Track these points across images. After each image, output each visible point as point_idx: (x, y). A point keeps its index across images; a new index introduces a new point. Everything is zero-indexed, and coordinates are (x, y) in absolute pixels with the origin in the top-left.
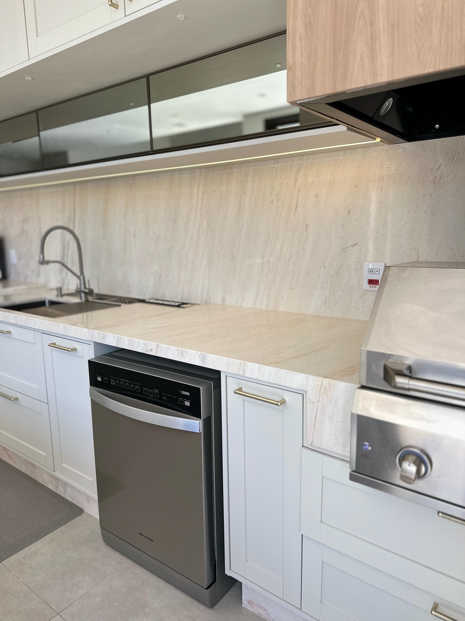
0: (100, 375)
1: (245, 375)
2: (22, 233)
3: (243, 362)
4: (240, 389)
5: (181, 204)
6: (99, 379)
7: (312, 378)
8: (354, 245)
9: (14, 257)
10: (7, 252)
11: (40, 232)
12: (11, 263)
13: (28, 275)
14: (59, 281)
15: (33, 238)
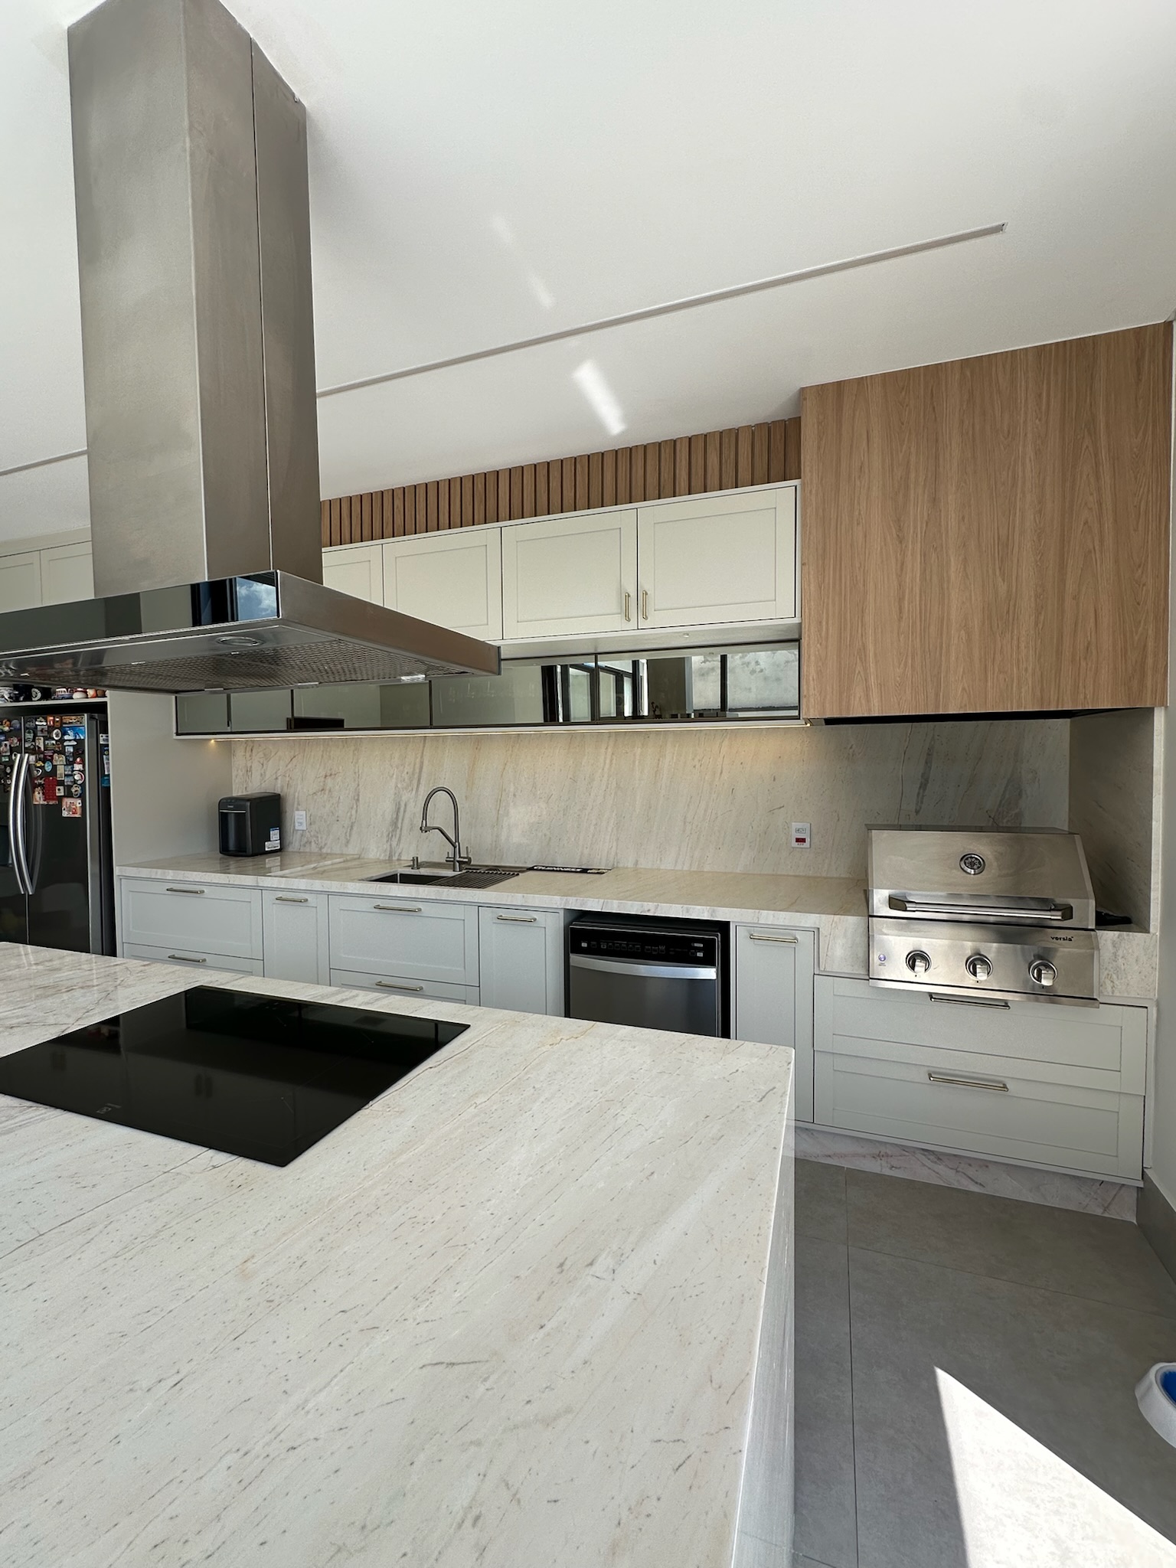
0: (582, 941)
1: (758, 922)
2: (323, 790)
3: (756, 911)
4: (752, 935)
5: (583, 764)
6: (584, 945)
7: (823, 916)
8: (780, 808)
9: (301, 821)
10: (288, 815)
11: (356, 789)
12: (294, 829)
13: (325, 844)
14: (385, 851)
15: (341, 798)
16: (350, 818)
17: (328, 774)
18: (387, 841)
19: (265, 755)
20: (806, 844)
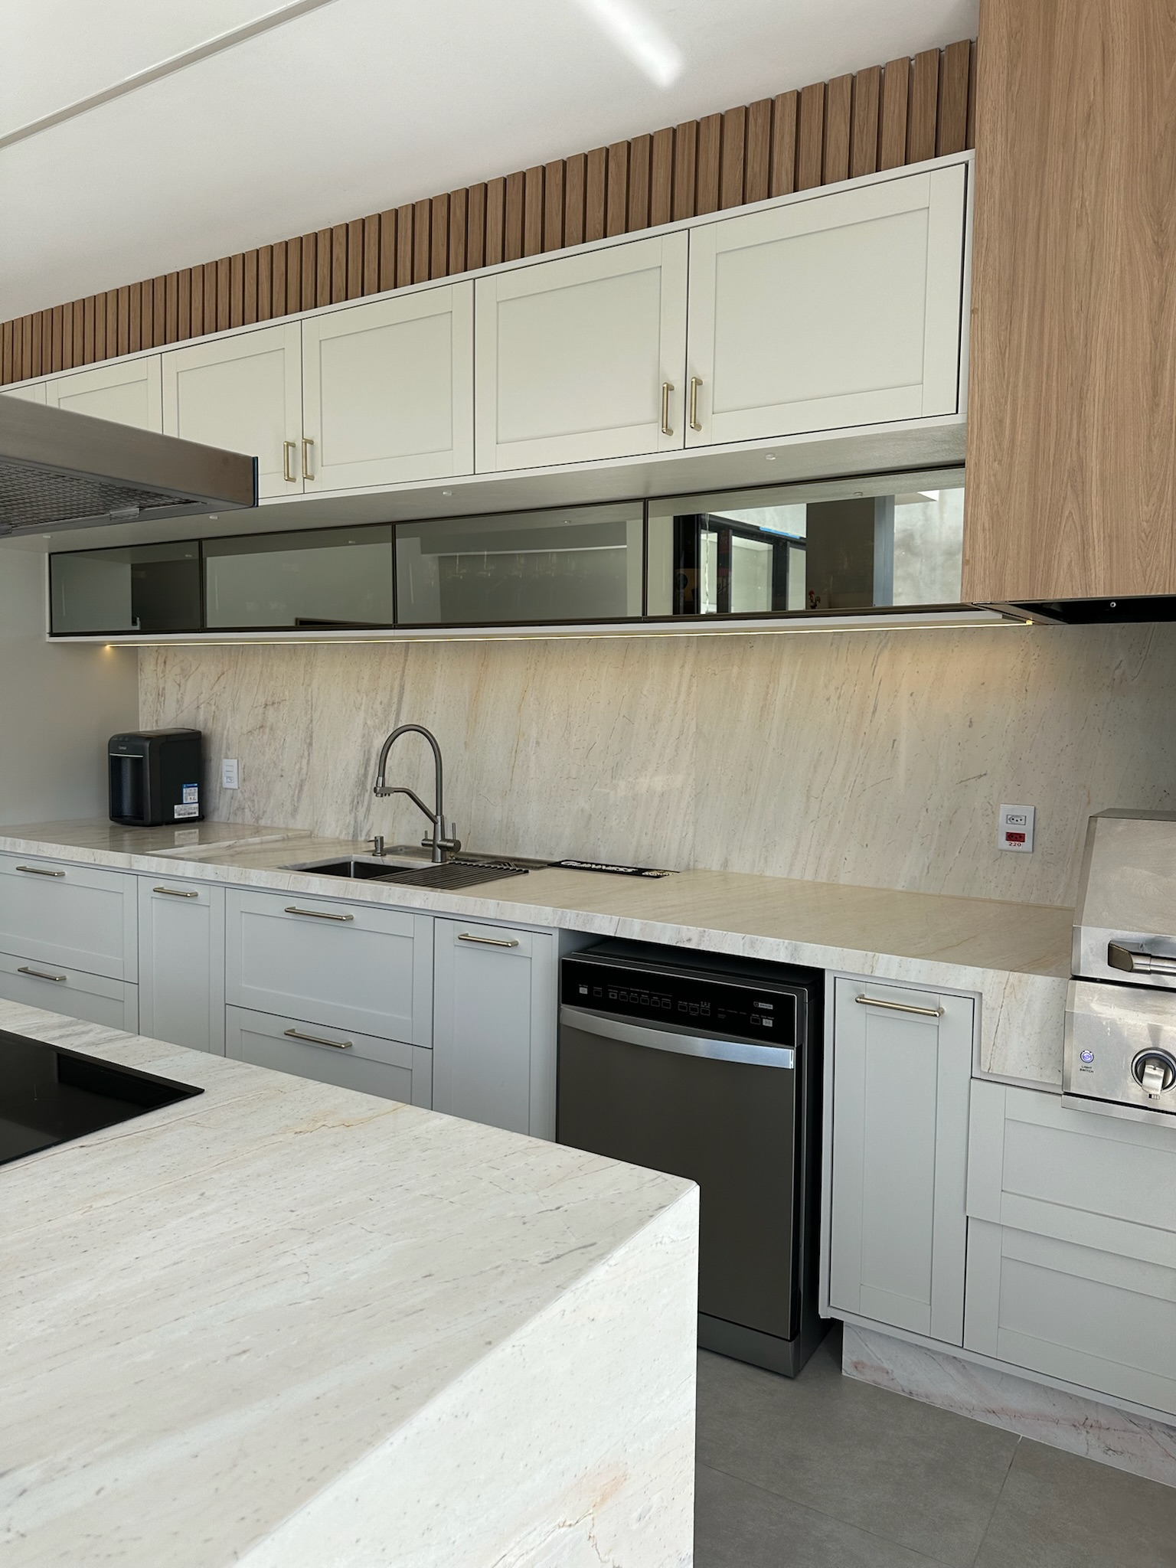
0: (583, 984)
1: (873, 975)
2: (262, 727)
3: (871, 954)
4: (861, 996)
5: (645, 693)
6: (583, 991)
7: (991, 973)
8: (981, 776)
9: (230, 774)
10: (214, 764)
11: (307, 728)
12: (221, 787)
13: (264, 812)
14: (348, 826)
15: (288, 740)
16: (299, 772)
17: (270, 703)
18: (351, 810)
19: (182, 670)
20: (1026, 845)
